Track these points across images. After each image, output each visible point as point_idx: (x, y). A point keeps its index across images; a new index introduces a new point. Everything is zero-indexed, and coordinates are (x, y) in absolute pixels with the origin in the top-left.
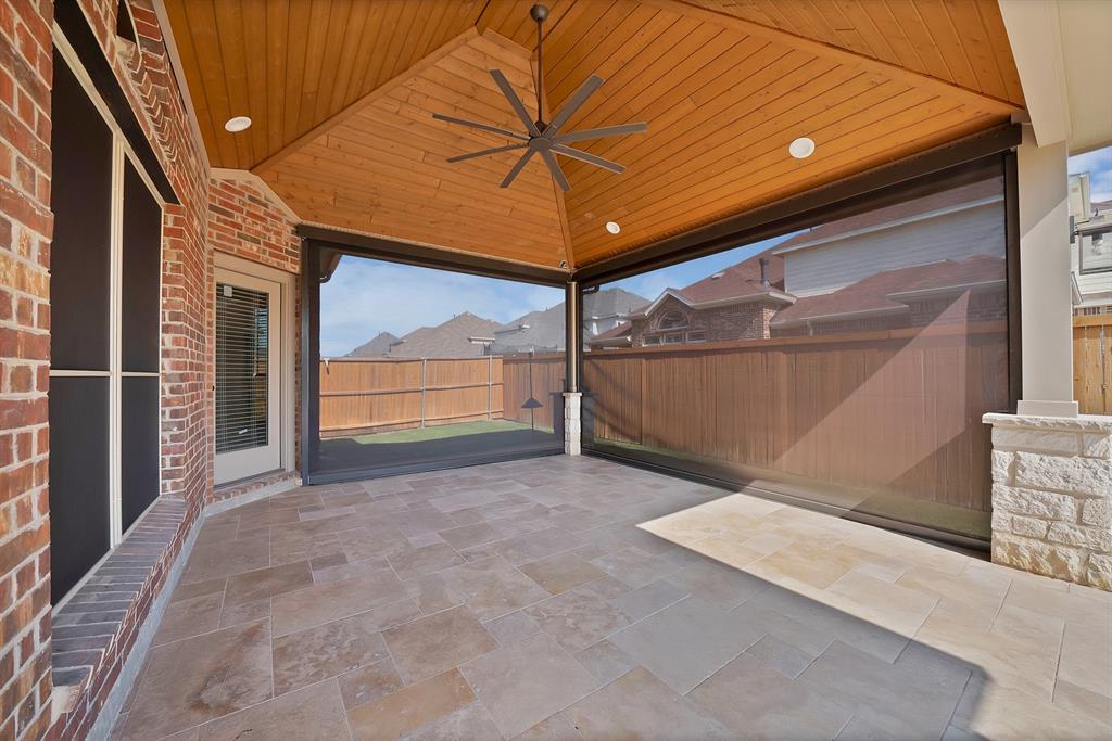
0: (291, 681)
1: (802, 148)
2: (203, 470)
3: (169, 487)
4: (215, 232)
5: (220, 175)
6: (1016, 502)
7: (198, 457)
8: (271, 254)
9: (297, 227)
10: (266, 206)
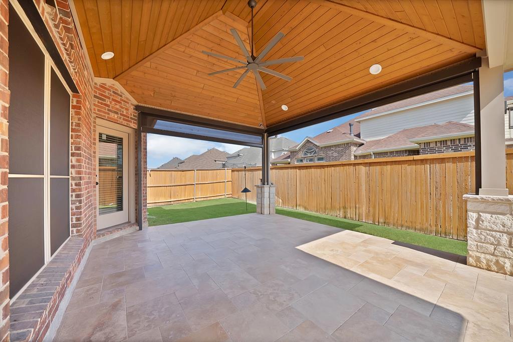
0: (136, 330)
1: (376, 69)
2: (92, 223)
3: (75, 232)
4: (97, 108)
5: (99, 81)
6: (479, 237)
7: (89, 216)
8: (124, 119)
9: (136, 106)
10: (121, 96)
